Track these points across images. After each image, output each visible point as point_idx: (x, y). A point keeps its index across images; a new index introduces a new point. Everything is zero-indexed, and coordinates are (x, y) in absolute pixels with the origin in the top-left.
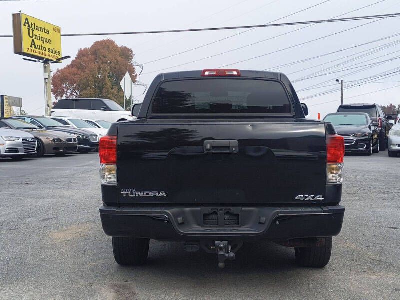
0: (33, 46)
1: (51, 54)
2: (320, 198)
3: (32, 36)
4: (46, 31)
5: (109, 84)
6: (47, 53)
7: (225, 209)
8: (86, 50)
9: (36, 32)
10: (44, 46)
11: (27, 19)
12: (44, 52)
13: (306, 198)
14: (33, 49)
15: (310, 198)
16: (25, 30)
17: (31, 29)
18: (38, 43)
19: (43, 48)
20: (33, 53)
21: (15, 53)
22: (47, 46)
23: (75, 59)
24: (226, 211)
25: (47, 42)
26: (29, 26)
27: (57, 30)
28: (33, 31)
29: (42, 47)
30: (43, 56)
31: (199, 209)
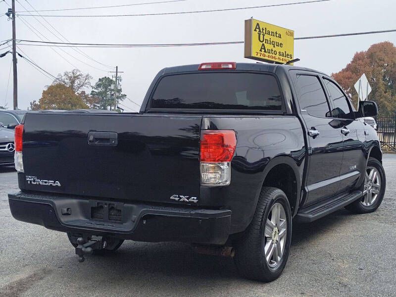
0: (263, 50)
1: (281, 57)
2: (194, 199)
3: (262, 40)
4: (277, 35)
5: (383, 88)
6: (277, 56)
7: (109, 204)
8: (362, 53)
9: (267, 37)
10: (274, 49)
11: (258, 24)
12: (274, 55)
13: (181, 198)
14: (263, 53)
15: (184, 198)
16: (255, 35)
17: (262, 33)
18: (268, 46)
19: (273, 52)
20: (262, 57)
21: (245, 57)
22: (278, 49)
23: (350, 63)
24: (111, 206)
25: (278, 46)
26: (260, 31)
27: (291, 33)
28: (264, 35)
29: (272, 50)
30: (273, 60)
31: (88, 201)
